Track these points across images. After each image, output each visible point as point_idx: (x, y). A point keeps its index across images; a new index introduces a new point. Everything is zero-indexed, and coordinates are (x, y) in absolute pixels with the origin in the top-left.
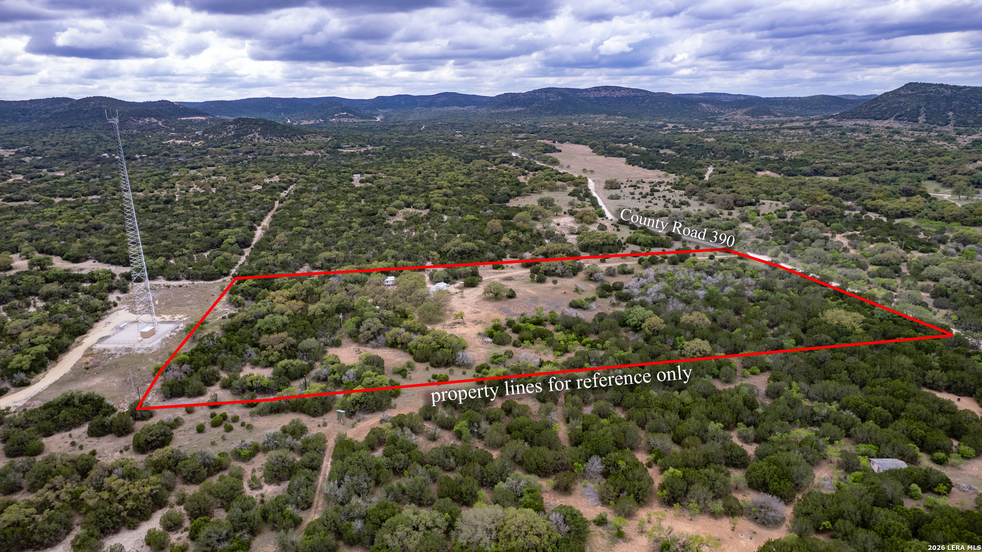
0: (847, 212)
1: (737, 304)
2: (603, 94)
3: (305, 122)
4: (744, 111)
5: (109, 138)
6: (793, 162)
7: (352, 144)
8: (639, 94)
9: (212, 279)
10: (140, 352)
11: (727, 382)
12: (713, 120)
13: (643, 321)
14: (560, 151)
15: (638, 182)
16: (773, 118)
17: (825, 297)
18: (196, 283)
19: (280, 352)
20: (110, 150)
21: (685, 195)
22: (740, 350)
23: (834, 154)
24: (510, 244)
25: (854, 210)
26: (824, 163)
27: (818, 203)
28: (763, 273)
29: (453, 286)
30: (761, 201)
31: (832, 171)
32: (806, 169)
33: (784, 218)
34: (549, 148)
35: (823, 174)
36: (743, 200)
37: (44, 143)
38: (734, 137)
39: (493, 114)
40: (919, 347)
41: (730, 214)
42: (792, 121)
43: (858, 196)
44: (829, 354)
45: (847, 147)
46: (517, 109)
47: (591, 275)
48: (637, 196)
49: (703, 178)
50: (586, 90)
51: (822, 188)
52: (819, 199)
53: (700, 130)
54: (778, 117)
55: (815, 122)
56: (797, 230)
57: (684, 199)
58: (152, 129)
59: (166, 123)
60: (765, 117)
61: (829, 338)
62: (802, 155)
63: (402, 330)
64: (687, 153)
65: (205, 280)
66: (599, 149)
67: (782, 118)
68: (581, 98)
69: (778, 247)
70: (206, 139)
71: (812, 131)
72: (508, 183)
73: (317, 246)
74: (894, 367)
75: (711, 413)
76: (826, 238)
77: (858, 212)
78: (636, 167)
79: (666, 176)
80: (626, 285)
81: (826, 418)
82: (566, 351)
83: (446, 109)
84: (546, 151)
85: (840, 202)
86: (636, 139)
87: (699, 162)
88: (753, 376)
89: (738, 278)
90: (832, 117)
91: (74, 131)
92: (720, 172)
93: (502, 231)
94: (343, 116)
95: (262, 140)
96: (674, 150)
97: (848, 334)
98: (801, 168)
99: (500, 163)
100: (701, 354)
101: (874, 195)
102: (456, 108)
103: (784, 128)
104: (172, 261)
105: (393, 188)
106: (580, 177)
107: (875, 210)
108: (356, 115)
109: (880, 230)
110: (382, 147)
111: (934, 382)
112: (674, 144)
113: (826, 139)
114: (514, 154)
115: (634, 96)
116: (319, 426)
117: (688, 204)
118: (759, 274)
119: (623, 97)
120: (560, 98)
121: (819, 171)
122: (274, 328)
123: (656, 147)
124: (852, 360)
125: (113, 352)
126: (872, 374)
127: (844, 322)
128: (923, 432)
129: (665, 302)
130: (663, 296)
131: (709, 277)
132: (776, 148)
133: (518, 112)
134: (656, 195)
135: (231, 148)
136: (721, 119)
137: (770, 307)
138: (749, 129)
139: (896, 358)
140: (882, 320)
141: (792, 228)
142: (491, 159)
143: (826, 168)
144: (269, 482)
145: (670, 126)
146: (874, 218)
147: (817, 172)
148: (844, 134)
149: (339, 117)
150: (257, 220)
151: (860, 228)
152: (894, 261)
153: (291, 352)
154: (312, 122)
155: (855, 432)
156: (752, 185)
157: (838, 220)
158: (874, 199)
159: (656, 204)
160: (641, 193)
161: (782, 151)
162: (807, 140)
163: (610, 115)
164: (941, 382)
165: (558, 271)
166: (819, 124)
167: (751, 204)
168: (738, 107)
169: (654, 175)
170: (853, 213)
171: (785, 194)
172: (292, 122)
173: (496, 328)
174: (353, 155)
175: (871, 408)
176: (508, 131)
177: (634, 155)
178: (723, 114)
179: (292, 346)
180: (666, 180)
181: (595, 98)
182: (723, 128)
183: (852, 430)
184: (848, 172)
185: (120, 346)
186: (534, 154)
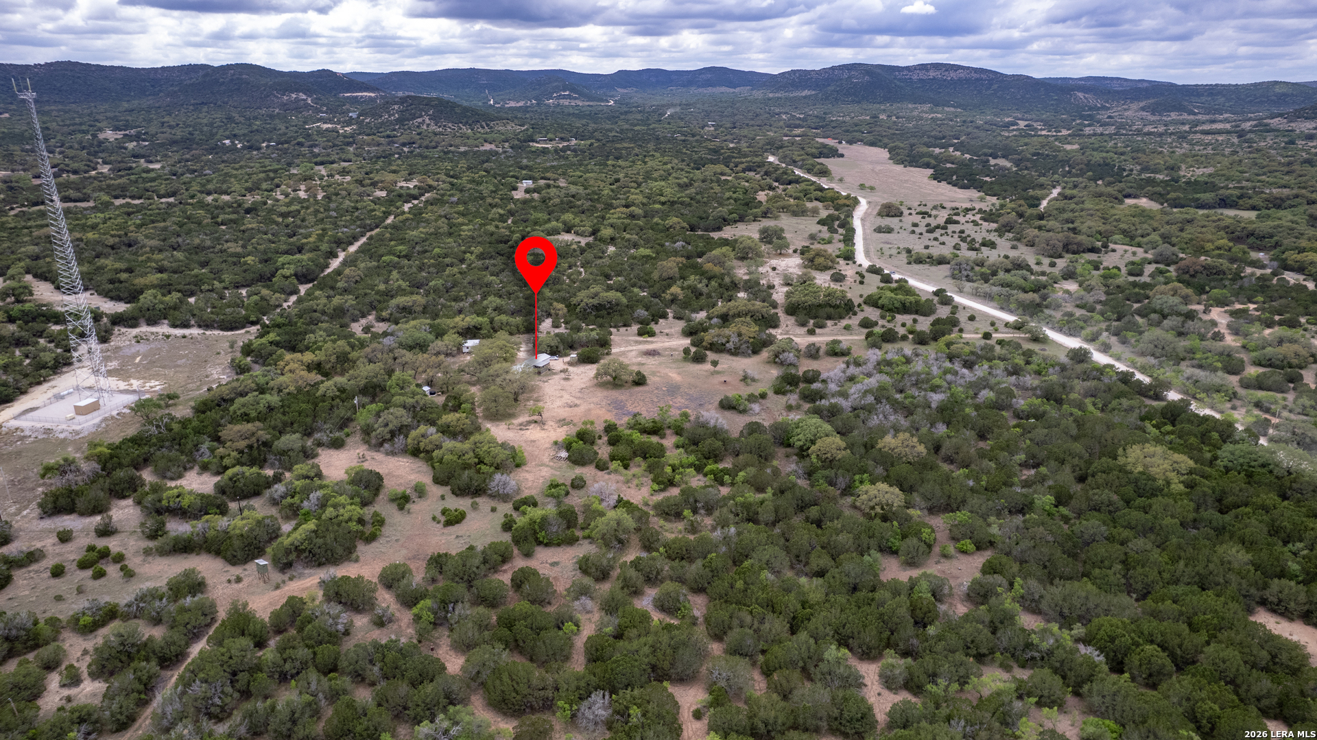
0: (1249, 270)
1: (986, 422)
2: (932, 74)
3: (512, 104)
4: (1142, 104)
5: (242, 119)
6: (1193, 185)
7: (550, 136)
8: (984, 76)
9: (232, 329)
10: (62, 436)
11: (911, 563)
12: (1091, 117)
13: (813, 442)
14: (842, 156)
15: (935, 208)
16: (1185, 116)
17: (1142, 419)
18: (208, 333)
19: (241, 452)
20: (235, 136)
21: (996, 231)
22: (954, 506)
23: (1264, 174)
24: (681, 297)
25: (1263, 267)
26: (1242, 188)
27: (1206, 253)
28: (1057, 368)
29: (561, 360)
30: (1112, 246)
31: (1250, 202)
32: (1207, 197)
33: (1138, 275)
34: (825, 151)
35: (1233, 205)
36: (1079, 244)
37: (163, 123)
38: (1111, 144)
39: (769, 99)
40: (1274, 531)
41: (1053, 265)
42: (1213, 122)
43: (1277, 245)
44: (1104, 528)
45: (1289, 164)
46: (806, 93)
47: (777, 356)
48: (922, 229)
49: (1037, 206)
50: (907, 68)
51: (1219, 229)
52: (1209, 246)
53: (1065, 132)
54: (1195, 114)
55: (1249, 124)
56: (1148, 297)
57: (993, 237)
58: (298, 107)
59: (316, 101)
60: (1173, 114)
61: (1115, 498)
62: (1210, 175)
63: (432, 430)
64: (1029, 165)
65: (222, 330)
66: (898, 154)
67: (1200, 117)
68: (900, 80)
69: (1104, 326)
70: (359, 123)
71: (1239, 137)
72: (736, 200)
73: (399, 286)
74: (1211, 566)
75: (844, 626)
76: (1190, 316)
77: (1269, 271)
78: (944, 184)
79: (982, 199)
80: (824, 376)
81: (1045, 658)
82: (671, 483)
83: (710, 90)
84: (821, 155)
85: (1244, 253)
86: (962, 143)
87: (1042, 180)
88: (961, 557)
89: (1010, 374)
90: (1281, 115)
91: (205, 109)
92: (1066, 198)
93: (677, 276)
94: (565, 97)
95: (433, 128)
96: (1010, 161)
97: (1155, 492)
98: (1198, 196)
99: (744, 171)
100: (882, 509)
101: (1304, 243)
102: (723, 89)
103: (1196, 132)
104: (192, 300)
105: (562, 203)
106: (848, 197)
107: (1300, 269)
108: (582, 95)
109: (1293, 304)
110: (589, 142)
111: (1280, 601)
112: (1015, 152)
113: (1258, 150)
114: (771, 159)
115: (977, 79)
116: (229, 581)
117: (992, 245)
118: (1051, 370)
119: (960, 80)
120: (867, 78)
121: (1228, 201)
122: (253, 414)
123: (986, 155)
124: (1140, 543)
125: (27, 433)
126: (1166, 576)
127: (1153, 471)
128: (1216, 707)
129: (869, 409)
130: (870, 399)
131: (965, 371)
132: (1171, 162)
133: (805, 97)
134: (951, 227)
135: (388, 136)
136: (1103, 116)
137: (1040, 432)
138: (1139, 132)
139: (1220, 549)
140: (1228, 470)
141: (1140, 292)
142: (732, 165)
143: (1241, 197)
144: (94, 676)
145: (1022, 124)
146: (1292, 282)
147: (1224, 203)
148: (1292, 142)
149: (559, 97)
150: (343, 243)
151: (1260, 299)
152: (1295, 361)
153: (257, 454)
154: (521, 104)
155: (1090, 691)
156: (1105, 219)
157: (1227, 283)
158: (1302, 250)
159: (943, 243)
160: (928, 225)
161: (1179, 168)
162: (1227, 151)
163: (937, 105)
164: (1292, 604)
165: (730, 345)
166: (1255, 126)
167: (1093, 250)
168: (1133, 99)
169: (963, 197)
170: (1259, 272)
171: (1155, 237)
172: (495, 102)
173: (582, 436)
174: (545, 151)
175: (1138, 645)
176: (781, 123)
177: (949, 165)
178: (1108, 109)
179: (265, 444)
180: (978, 206)
181: (921, 80)
182: (1099, 130)
183: (1086, 687)
184: (1278, 204)
185: (38, 425)
186: (798, 159)
